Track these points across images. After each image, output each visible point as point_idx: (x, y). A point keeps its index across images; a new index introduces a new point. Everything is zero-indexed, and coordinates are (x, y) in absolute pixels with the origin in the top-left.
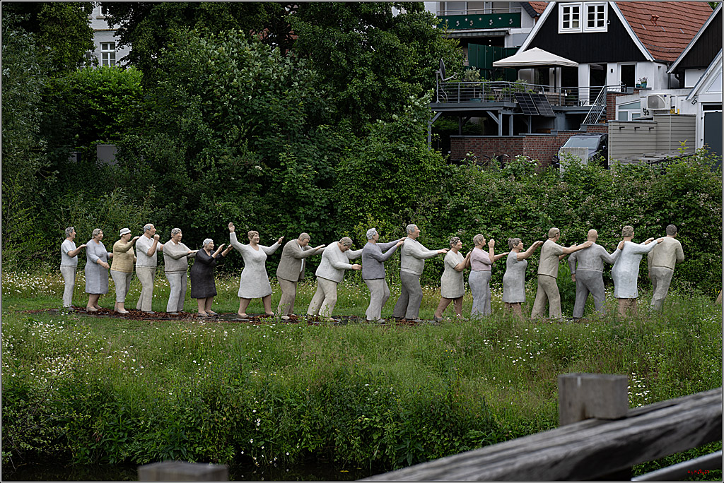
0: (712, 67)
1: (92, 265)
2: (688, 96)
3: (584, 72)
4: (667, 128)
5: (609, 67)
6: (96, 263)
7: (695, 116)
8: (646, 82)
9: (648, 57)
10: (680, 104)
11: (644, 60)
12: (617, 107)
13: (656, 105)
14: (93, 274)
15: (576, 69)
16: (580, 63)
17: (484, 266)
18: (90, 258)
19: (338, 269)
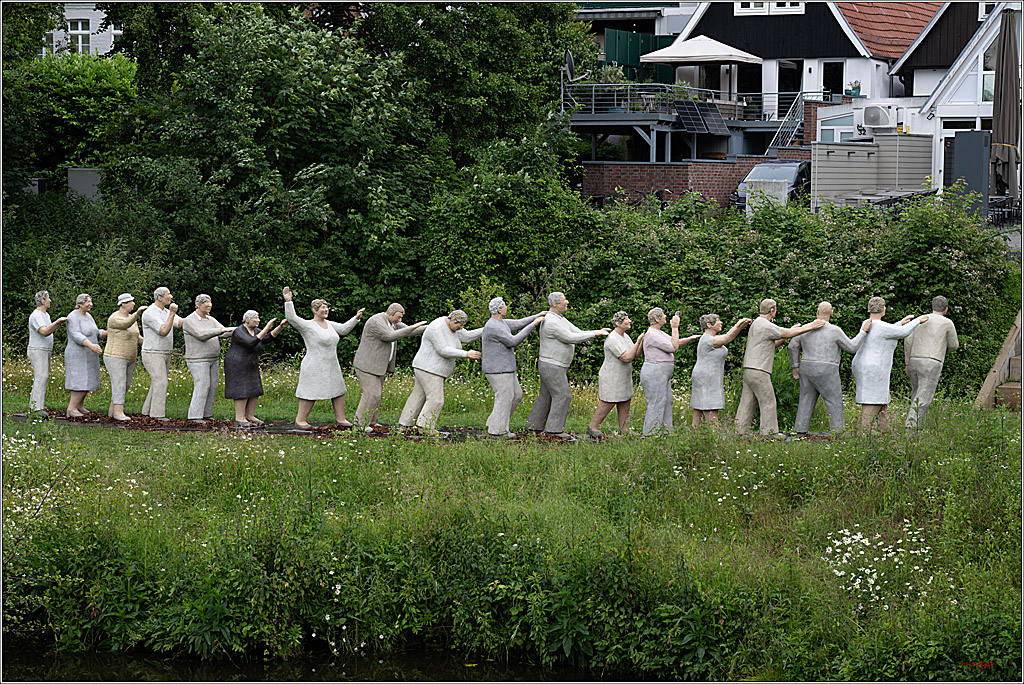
0: (956, 66)
1: (76, 348)
2: (922, 108)
3: (770, 71)
4: (893, 154)
5: (807, 64)
6: (82, 346)
7: (931, 137)
8: (859, 88)
9: (863, 52)
10: (910, 119)
11: (856, 55)
12: (819, 123)
13: (875, 120)
14: (76, 361)
15: (759, 67)
16: (764, 59)
17: (664, 354)
18: (73, 338)
19: (447, 358)
